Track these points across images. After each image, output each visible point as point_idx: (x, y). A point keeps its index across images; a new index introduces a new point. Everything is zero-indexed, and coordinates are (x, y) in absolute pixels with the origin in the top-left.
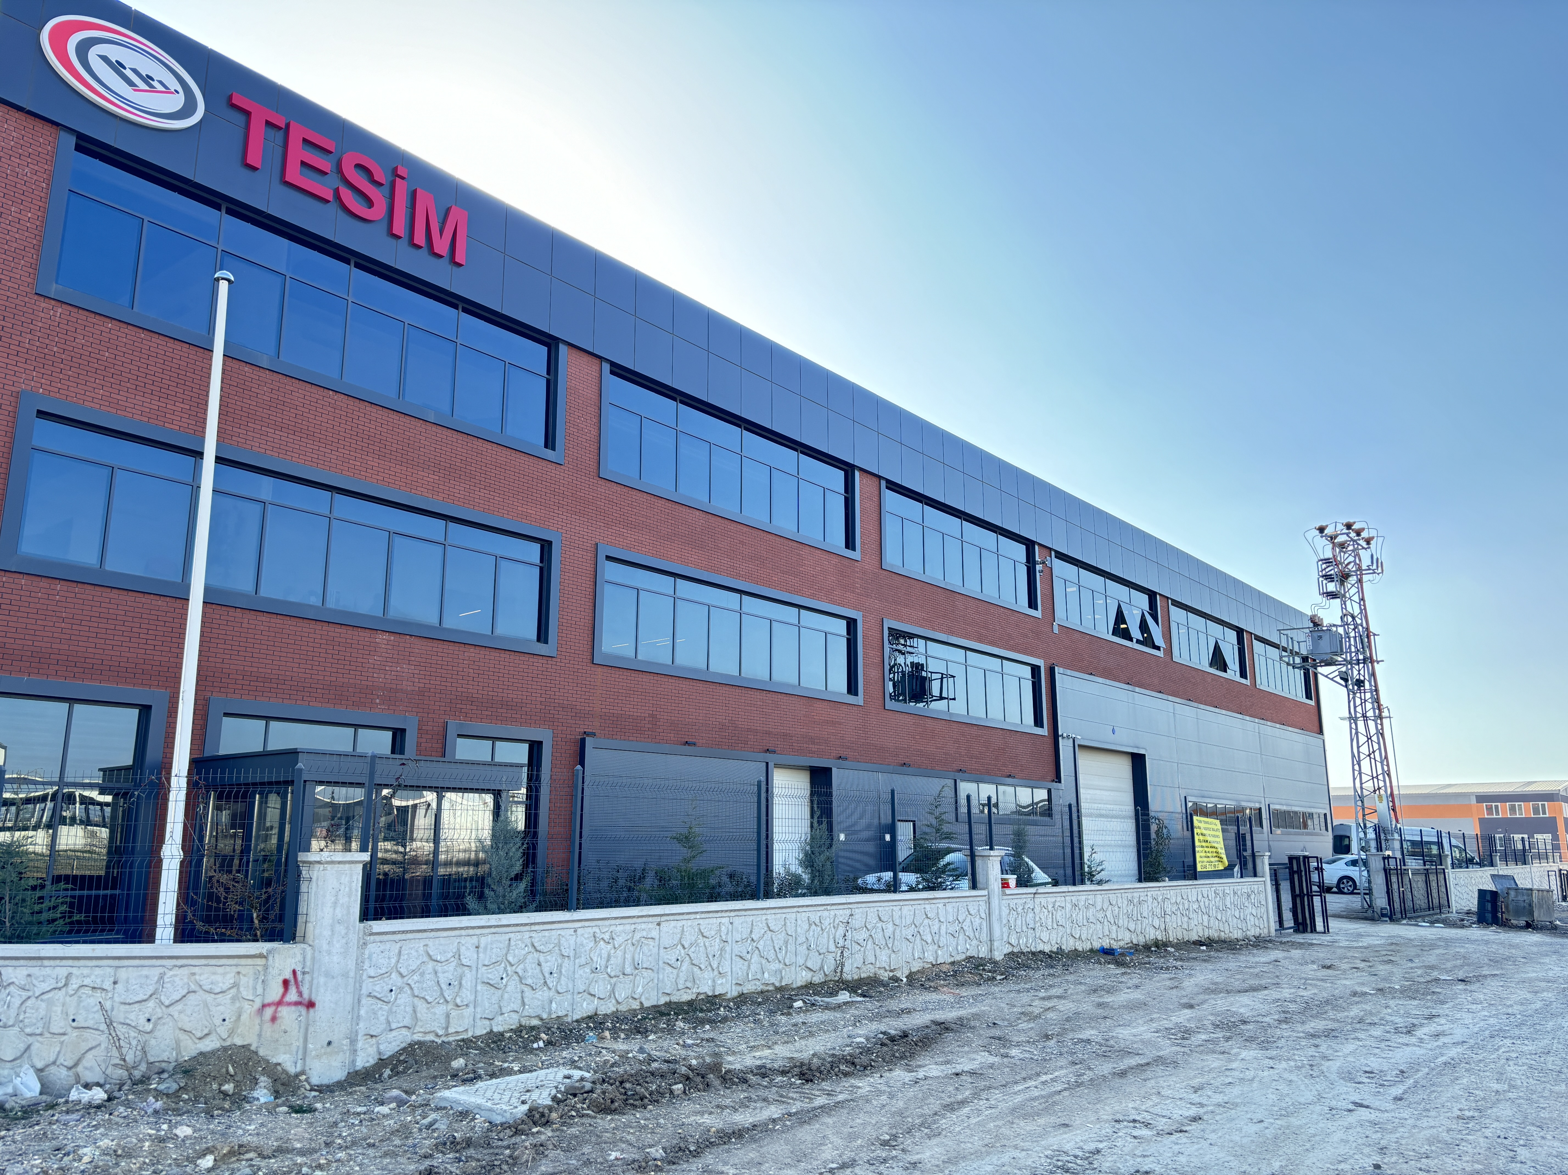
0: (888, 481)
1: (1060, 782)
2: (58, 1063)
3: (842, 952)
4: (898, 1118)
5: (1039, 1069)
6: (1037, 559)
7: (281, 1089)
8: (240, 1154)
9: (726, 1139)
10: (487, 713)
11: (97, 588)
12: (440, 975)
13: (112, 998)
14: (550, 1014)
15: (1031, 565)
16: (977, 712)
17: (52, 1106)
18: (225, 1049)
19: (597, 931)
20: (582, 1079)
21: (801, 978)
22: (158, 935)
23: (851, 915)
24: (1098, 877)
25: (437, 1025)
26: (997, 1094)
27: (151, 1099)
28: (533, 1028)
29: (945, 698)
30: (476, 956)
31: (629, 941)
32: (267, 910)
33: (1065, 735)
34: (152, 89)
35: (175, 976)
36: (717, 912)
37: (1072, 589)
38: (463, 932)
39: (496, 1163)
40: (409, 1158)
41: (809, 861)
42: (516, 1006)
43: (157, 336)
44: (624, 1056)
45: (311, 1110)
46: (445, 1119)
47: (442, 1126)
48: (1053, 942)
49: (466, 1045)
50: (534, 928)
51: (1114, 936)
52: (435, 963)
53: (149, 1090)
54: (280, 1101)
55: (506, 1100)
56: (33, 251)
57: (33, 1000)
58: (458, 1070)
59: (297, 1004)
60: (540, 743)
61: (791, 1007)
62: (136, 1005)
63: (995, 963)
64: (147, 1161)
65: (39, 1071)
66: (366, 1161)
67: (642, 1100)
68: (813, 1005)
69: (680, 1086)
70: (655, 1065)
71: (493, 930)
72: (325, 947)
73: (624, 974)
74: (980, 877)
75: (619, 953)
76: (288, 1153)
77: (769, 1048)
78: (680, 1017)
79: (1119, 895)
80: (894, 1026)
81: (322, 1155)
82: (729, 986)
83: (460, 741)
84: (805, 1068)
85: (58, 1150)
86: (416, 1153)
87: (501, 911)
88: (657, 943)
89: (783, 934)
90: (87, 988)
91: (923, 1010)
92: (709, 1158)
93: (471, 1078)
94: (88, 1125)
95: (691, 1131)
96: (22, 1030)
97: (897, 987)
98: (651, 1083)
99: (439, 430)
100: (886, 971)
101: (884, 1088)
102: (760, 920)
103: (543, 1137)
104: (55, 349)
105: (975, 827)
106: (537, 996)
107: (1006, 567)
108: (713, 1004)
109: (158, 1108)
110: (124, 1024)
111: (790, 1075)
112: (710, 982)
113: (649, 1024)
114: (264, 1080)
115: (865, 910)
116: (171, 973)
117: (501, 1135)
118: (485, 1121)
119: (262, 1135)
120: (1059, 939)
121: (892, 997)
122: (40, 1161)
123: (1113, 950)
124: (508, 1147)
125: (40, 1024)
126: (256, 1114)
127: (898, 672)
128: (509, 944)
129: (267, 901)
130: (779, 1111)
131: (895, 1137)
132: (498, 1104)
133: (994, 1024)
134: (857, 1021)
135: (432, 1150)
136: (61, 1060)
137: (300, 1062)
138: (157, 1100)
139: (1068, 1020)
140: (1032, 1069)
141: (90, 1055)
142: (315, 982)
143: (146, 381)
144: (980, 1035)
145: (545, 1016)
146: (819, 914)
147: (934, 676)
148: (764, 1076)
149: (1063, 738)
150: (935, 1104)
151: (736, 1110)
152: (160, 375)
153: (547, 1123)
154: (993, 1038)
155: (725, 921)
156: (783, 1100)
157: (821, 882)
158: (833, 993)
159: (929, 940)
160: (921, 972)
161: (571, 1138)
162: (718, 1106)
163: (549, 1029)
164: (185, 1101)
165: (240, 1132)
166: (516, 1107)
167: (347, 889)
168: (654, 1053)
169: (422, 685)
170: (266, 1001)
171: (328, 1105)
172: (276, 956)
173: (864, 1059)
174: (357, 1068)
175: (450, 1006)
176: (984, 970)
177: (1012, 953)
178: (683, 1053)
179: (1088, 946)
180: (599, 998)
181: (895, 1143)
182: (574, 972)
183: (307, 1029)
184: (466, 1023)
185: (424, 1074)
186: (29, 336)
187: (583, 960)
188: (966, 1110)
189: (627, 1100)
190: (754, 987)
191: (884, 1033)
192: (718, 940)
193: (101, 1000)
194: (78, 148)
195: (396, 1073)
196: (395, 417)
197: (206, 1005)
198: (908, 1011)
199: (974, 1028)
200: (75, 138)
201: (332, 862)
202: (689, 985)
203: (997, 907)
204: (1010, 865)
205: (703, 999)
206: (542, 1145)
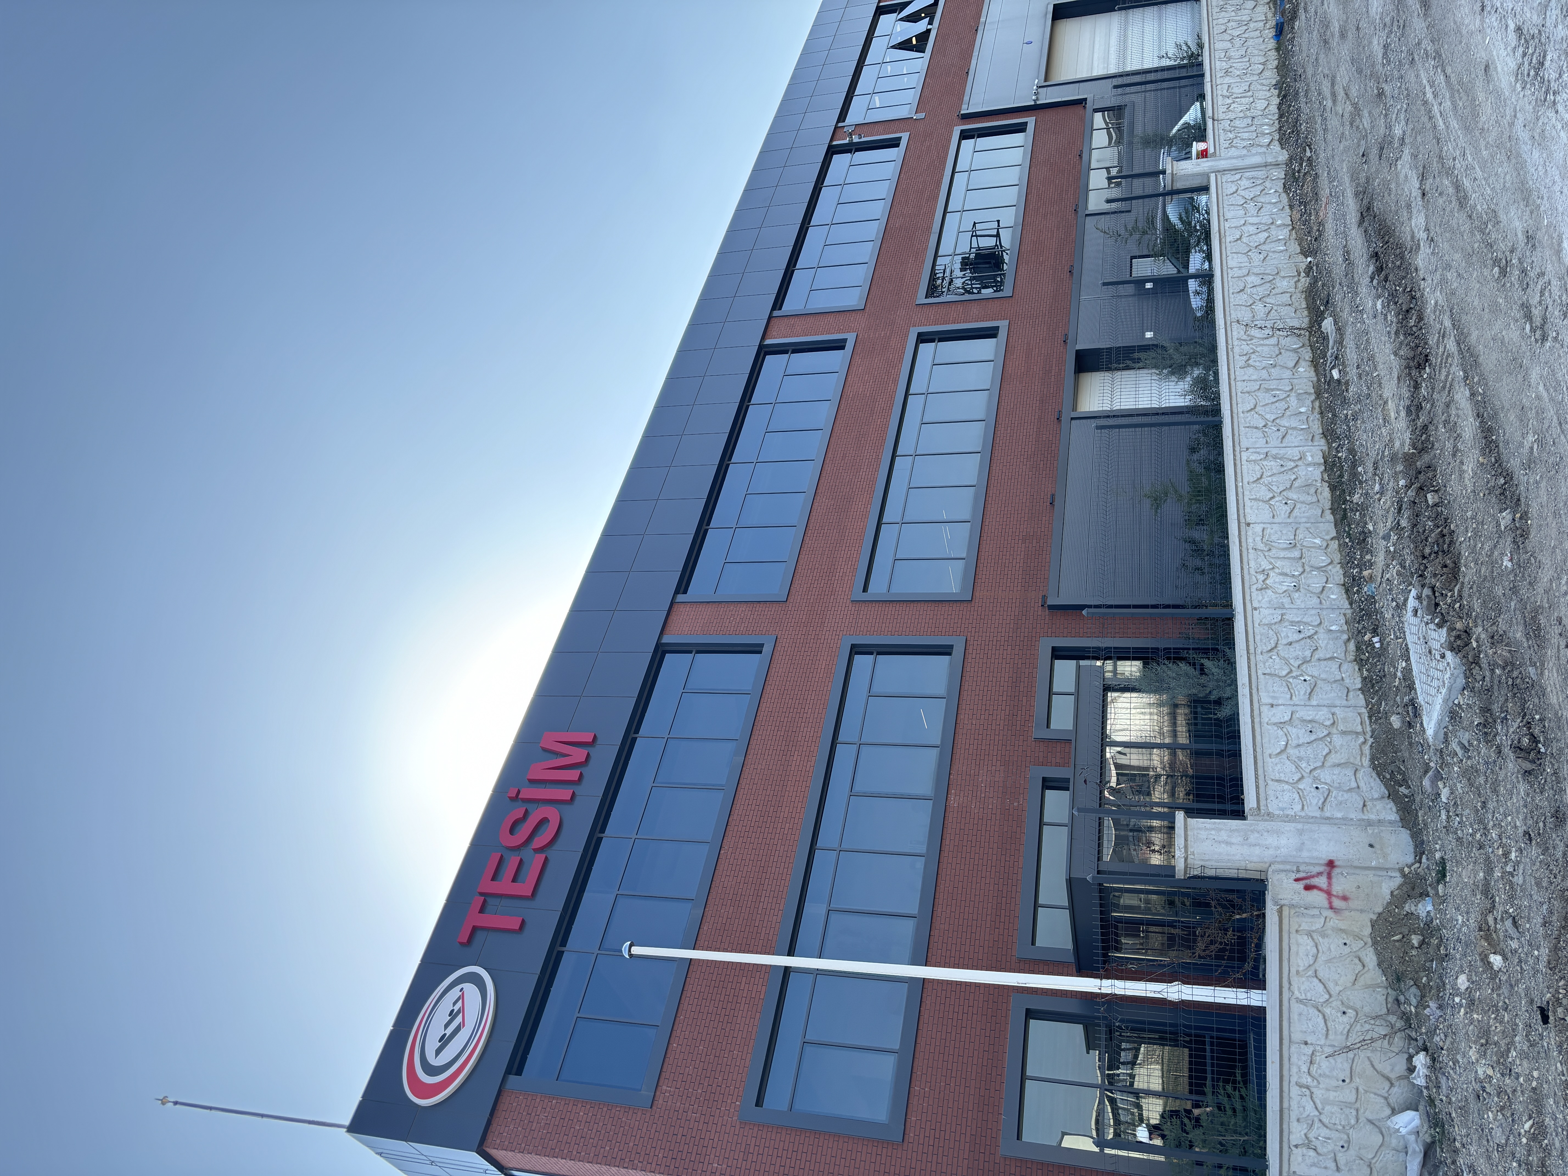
0: (774, 308)
1: (1085, 99)
2: (1386, 1095)
3: (1279, 330)
4: (1474, 258)
5: (1419, 102)
6: (847, 141)
7: (1418, 891)
8: (1488, 930)
9: (1493, 446)
10: (1024, 701)
11: (917, 1055)
12: (1301, 742)
13: (1321, 1047)
14: (1342, 632)
15: (854, 148)
16: (1012, 196)
17: (1431, 1101)
18: (1375, 943)
19: (1255, 587)
20: (1419, 598)
21: (1305, 371)
22: (1259, 1004)
23: (1238, 321)
24: (1194, 48)
25: (1353, 743)
26: (1449, 149)
27: (1427, 1011)
28: (1358, 648)
29: (998, 232)
30: (1282, 707)
31: (1266, 554)
32: (1233, 906)
33: (1034, 97)
34: (462, 1010)
35: (1299, 989)
36: (1235, 464)
37: (877, 101)
38: (1257, 720)
39: (1510, 683)
40: (1501, 769)
41: (1178, 370)
42: (1334, 666)
43: (681, 1005)
44: (1392, 556)
45: (1443, 862)
46: (1458, 734)
47: (1465, 737)
48: (1269, 94)
49: (1374, 714)
50: (1252, 650)
51: (1262, 24)
52: (1288, 746)
53: (1417, 1014)
54: (1431, 892)
55: (1439, 674)
56: (614, 1111)
57: (1323, 1118)
58: (1403, 722)
59: (1329, 877)
60: (1054, 649)
61: (1339, 381)
62: (1329, 1024)
63: (1291, 159)
64: (1493, 1016)
65: (1394, 1112)
66: (1502, 810)
67: (1444, 535)
68: (1336, 358)
69: (1429, 496)
70: (1404, 523)
71: (1254, 691)
72: (1271, 852)
73: (1301, 558)
74: (1196, 183)
75: (1279, 564)
76: (1489, 884)
77: (1386, 403)
78: (1348, 498)
79: (1215, 22)
80: (1364, 269)
81: (1492, 852)
82: (1314, 449)
83: (1053, 726)
84: (1411, 364)
85: (1479, 1097)
86: (1495, 762)
87: (1234, 683)
88: (1268, 525)
89: (1258, 394)
90: (1311, 1069)
91: (1346, 236)
92: (1514, 464)
93: (1413, 710)
94: (1453, 1069)
95: (1481, 482)
96: (1352, 1127)
97: (1317, 267)
98: (1425, 527)
99: (751, 752)
100: (1299, 280)
101: (1438, 276)
102: (1244, 419)
103: (1483, 636)
104: (699, 1091)
105: (1138, 192)
106: (1323, 645)
107: (856, 174)
108: (1334, 465)
109: (1436, 1005)
110: (1348, 1035)
111: (1419, 380)
112: (1310, 469)
113: (1355, 530)
114: (1408, 907)
115: (1232, 307)
116: (1296, 992)
117: (1479, 678)
118: (1462, 694)
119: (1468, 909)
120: (1264, 88)
121: (1329, 272)
122: (1490, 1113)
123: (1277, 24)
124: (1492, 671)
125: (1347, 1111)
126: (1446, 914)
127: (972, 284)
128: (1268, 674)
129: (1224, 907)
130: (1462, 389)
131: (1496, 262)
132: (1443, 682)
133: (1363, 155)
134: (1357, 310)
135: (1492, 746)
136: (1384, 1093)
137: (1389, 873)
138: (1428, 1006)
139: (1360, 71)
140: (1419, 110)
141: (1379, 1067)
142: (1307, 860)
143: (723, 1014)
144: (1378, 171)
145: (1345, 637)
146: (1237, 357)
147: (975, 245)
148: (1419, 407)
149: (1037, 99)
150: (1460, 218)
151: (1459, 436)
152: (717, 1002)
153: (1467, 632)
154: (1380, 156)
155: (1244, 456)
156: (1448, 385)
157: (1203, 355)
158: (1325, 338)
159: (1266, 235)
160: (1300, 241)
161: (1486, 607)
162: (1454, 455)
163: (1359, 632)
164: (1429, 980)
165: (1464, 929)
166: (1448, 663)
167: (1213, 832)
168: (1389, 524)
169: (999, 762)
170: (1327, 905)
171: (1438, 847)
172: (1280, 897)
173: (1403, 299)
174: (1398, 819)
175: (1334, 731)
176: (1299, 172)
177: (1280, 141)
178: (1389, 494)
179: (1273, 54)
180: (1326, 583)
181: (1504, 261)
182: (1298, 609)
183: (1356, 867)
184: (1351, 714)
185: (1406, 755)
186: (689, 1113)
187: (1286, 601)
188: (1467, 183)
189: (1443, 551)
190: (1316, 422)
191: (1372, 279)
192: (1265, 463)
193: (1324, 1056)
194: (519, 1072)
195: (1405, 782)
196: (741, 793)
197: (1329, 961)
198: (1347, 253)
199: (1368, 179)
200: (511, 1076)
201: (1186, 847)
202: (1313, 490)
203: (1229, 161)
204: (1180, 150)
205: (1328, 476)
206: (1492, 637)
